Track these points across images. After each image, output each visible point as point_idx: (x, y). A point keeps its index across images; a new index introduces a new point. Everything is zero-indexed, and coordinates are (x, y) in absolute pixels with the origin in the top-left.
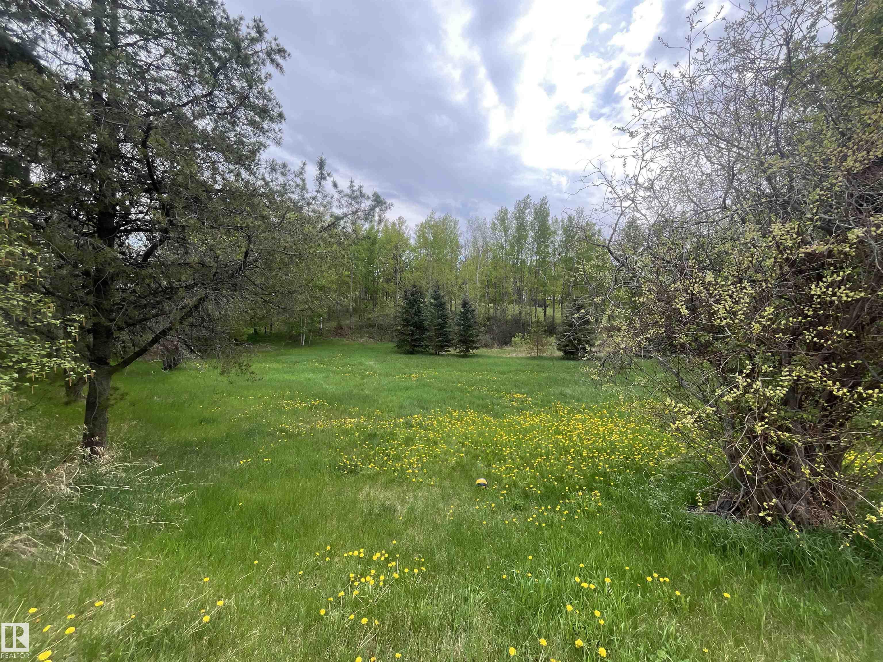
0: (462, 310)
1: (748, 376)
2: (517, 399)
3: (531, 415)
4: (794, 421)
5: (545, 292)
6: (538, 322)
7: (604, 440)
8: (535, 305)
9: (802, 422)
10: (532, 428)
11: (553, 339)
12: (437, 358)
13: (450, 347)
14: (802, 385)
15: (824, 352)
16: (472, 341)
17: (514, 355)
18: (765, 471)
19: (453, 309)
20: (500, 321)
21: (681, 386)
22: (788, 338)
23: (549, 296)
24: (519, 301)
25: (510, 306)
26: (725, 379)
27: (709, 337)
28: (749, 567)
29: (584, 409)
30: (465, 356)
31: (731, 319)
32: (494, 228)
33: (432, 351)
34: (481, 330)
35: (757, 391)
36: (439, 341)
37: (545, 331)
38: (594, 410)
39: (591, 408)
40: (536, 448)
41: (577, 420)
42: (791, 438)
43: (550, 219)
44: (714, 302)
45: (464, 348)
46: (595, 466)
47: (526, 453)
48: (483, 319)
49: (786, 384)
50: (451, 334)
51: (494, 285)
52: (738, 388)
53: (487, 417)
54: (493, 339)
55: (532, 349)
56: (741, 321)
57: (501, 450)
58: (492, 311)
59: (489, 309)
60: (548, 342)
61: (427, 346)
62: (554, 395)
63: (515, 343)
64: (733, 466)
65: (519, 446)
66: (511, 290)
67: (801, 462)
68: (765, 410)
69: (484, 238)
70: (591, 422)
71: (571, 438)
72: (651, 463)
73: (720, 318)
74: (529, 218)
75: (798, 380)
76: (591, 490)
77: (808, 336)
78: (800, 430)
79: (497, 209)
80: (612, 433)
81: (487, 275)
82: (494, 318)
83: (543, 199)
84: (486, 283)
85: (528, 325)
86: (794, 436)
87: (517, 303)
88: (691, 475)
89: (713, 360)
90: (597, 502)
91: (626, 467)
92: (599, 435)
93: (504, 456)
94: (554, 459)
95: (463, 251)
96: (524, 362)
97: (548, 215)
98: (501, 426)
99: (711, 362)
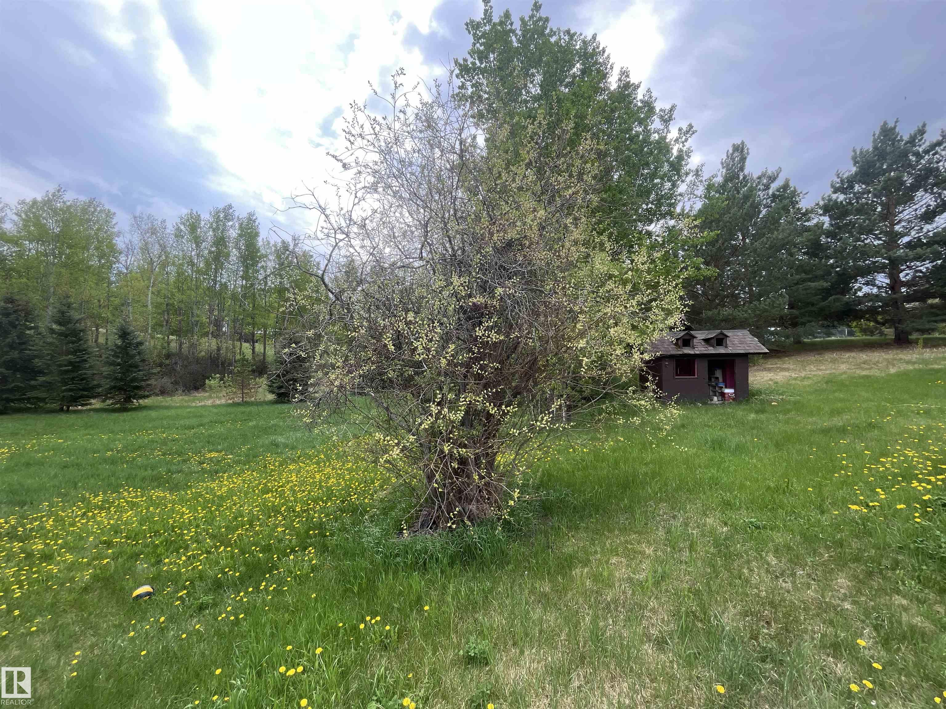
0: (119, 342)
1: (439, 404)
2: (211, 459)
3: (230, 477)
4: (469, 438)
5: (254, 325)
6: (244, 359)
7: (321, 487)
8: (239, 340)
9: (472, 438)
10: (231, 493)
11: (263, 381)
12: (64, 417)
13: (94, 397)
14: (472, 408)
15: (484, 381)
16: (138, 388)
17: (209, 402)
18: (452, 483)
19: (101, 340)
20: (187, 358)
21: (391, 419)
22: (464, 370)
23: (260, 329)
24: (217, 334)
25: (204, 340)
26: (423, 409)
27: (411, 372)
28: (442, 572)
29: (299, 458)
30: (124, 410)
31: (427, 355)
32: (179, 235)
33: (54, 406)
34: (155, 371)
35: (445, 416)
36: (70, 390)
37: (253, 371)
38: (310, 456)
39: (307, 454)
40: (236, 518)
41: (291, 472)
42: (467, 452)
43: (260, 239)
44: (415, 340)
45: (121, 397)
46: (310, 519)
47: (220, 528)
48: (159, 356)
49: (463, 408)
50: (96, 377)
51: (178, 311)
52: (431, 415)
53: (157, 493)
54: (176, 383)
55: (235, 393)
56: (434, 357)
57: (182, 534)
58: (173, 345)
59: (169, 343)
60: (256, 384)
61: (43, 400)
62: (262, 446)
63: (210, 387)
64: (430, 485)
65: (210, 521)
66: (204, 319)
67: (473, 471)
68: (451, 432)
69: (163, 248)
70: (307, 471)
71: (282, 495)
72: (366, 501)
73: (419, 354)
74: (233, 233)
75: (470, 404)
76: (305, 548)
77: (476, 369)
78: (472, 444)
79: (184, 212)
80: (329, 478)
81: (165, 297)
82: (179, 354)
83: (251, 215)
84: (164, 307)
85: (230, 364)
86: (468, 450)
87: (213, 336)
88: (400, 502)
89: (415, 392)
90: (311, 560)
91: (342, 511)
92: (315, 482)
93: (186, 540)
94: (260, 525)
95: (122, 258)
96: (223, 410)
97: (257, 234)
98: (182, 501)
99: (413, 394)
